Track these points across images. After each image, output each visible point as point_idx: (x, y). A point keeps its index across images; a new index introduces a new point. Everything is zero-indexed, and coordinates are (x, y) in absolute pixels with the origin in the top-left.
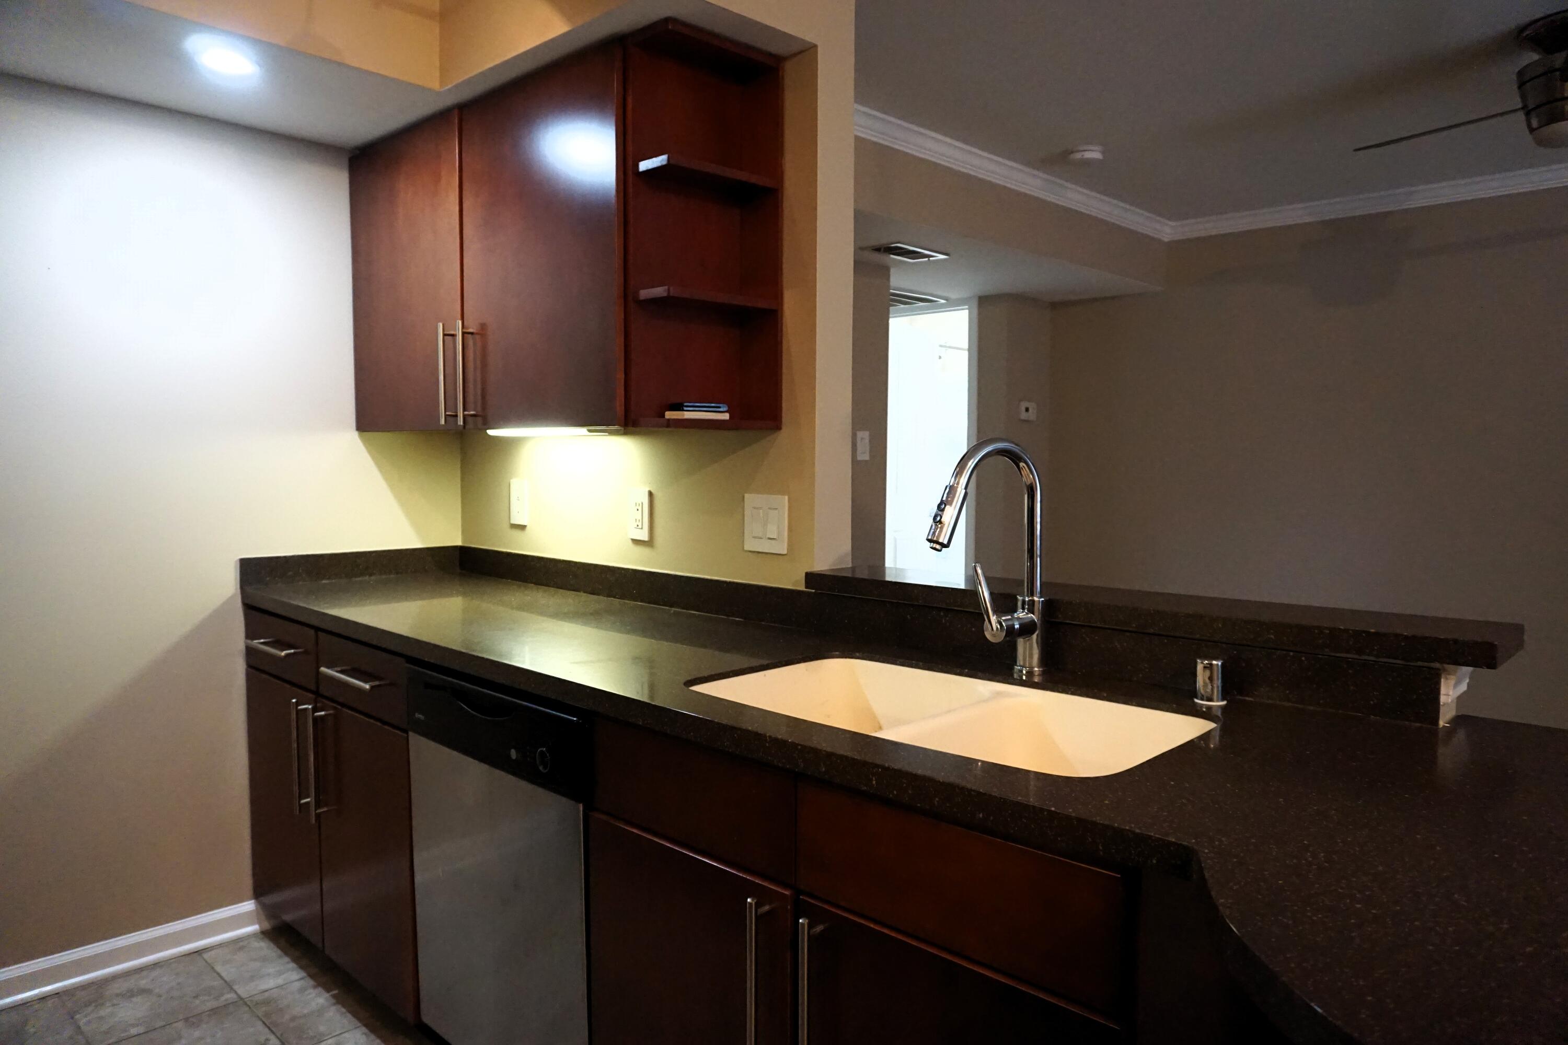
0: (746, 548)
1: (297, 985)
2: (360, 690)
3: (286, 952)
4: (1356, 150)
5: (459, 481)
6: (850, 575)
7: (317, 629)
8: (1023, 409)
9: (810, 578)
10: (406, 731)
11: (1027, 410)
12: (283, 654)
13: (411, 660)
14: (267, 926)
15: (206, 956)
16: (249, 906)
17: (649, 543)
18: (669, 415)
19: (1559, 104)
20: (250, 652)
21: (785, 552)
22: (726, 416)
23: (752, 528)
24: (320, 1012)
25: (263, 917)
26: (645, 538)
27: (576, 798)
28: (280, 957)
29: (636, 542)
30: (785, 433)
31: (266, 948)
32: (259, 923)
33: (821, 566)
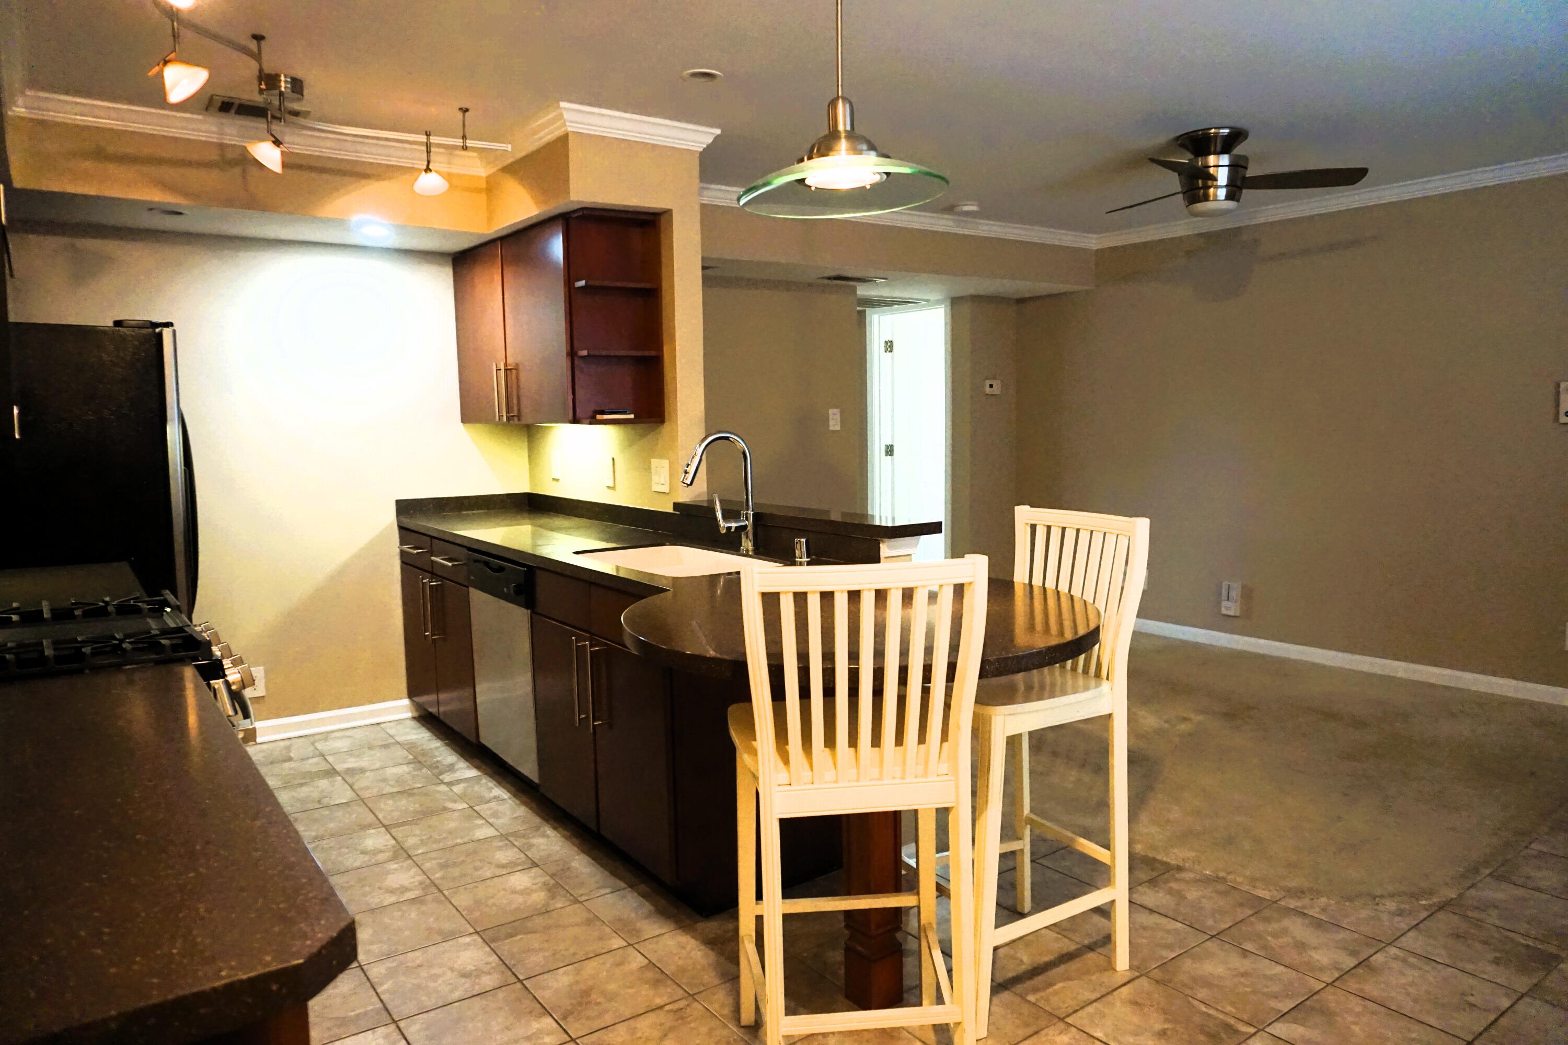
0: (654, 489)
1: (427, 738)
2: (447, 566)
3: (423, 725)
4: (1107, 213)
5: (527, 450)
6: (706, 505)
7: (432, 537)
8: (988, 386)
9: (677, 506)
10: (468, 587)
11: (991, 386)
12: (416, 552)
13: (470, 549)
14: (416, 714)
15: (382, 725)
16: (406, 702)
17: (613, 488)
18: (599, 417)
19: (1196, 191)
20: (403, 554)
21: (668, 491)
22: (632, 416)
23: (655, 478)
24: (437, 748)
25: (414, 709)
26: (611, 485)
27: (527, 608)
28: (419, 728)
29: (609, 487)
30: (667, 425)
31: (414, 724)
32: (412, 712)
33: (681, 500)
